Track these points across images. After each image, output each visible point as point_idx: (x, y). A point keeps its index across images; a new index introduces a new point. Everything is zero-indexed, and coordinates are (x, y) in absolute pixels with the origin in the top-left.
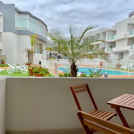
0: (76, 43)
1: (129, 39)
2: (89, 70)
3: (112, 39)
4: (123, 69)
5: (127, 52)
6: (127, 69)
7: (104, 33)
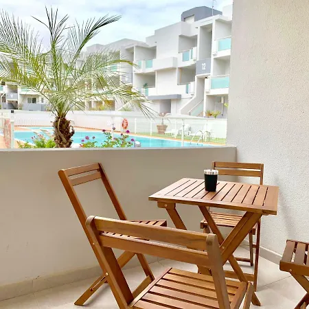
0: (66, 61)
1: (181, 69)
2: (104, 131)
3: (147, 67)
4: (170, 135)
5: (178, 98)
6: (179, 135)
7: (130, 52)
